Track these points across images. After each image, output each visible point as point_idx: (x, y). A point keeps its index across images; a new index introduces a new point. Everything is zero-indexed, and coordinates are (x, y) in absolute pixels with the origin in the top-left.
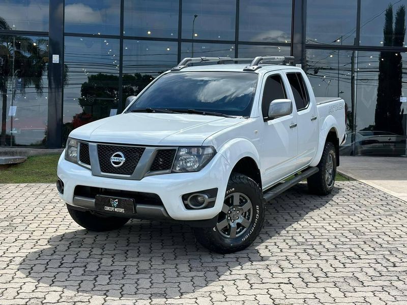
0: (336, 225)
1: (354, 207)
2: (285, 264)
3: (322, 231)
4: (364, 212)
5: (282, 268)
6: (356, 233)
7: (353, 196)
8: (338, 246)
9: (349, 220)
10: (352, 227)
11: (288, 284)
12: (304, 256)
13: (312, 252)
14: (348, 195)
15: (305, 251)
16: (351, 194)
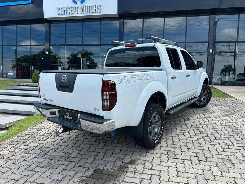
0: (222, 122)
1: (233, 112)
2: (190, 146)
3: (214, 125)
4: (237, 115)
5: (188, 149)
6: (233, 128)
7: (233, 106)
8: (222, 136)
9: (229, 120)
10: (230, 124)
11: (189, 160)
12: (202, 141)
13: (207, 139)
14: (230, 105)
15: (203, 138)
16: (231, 105)
